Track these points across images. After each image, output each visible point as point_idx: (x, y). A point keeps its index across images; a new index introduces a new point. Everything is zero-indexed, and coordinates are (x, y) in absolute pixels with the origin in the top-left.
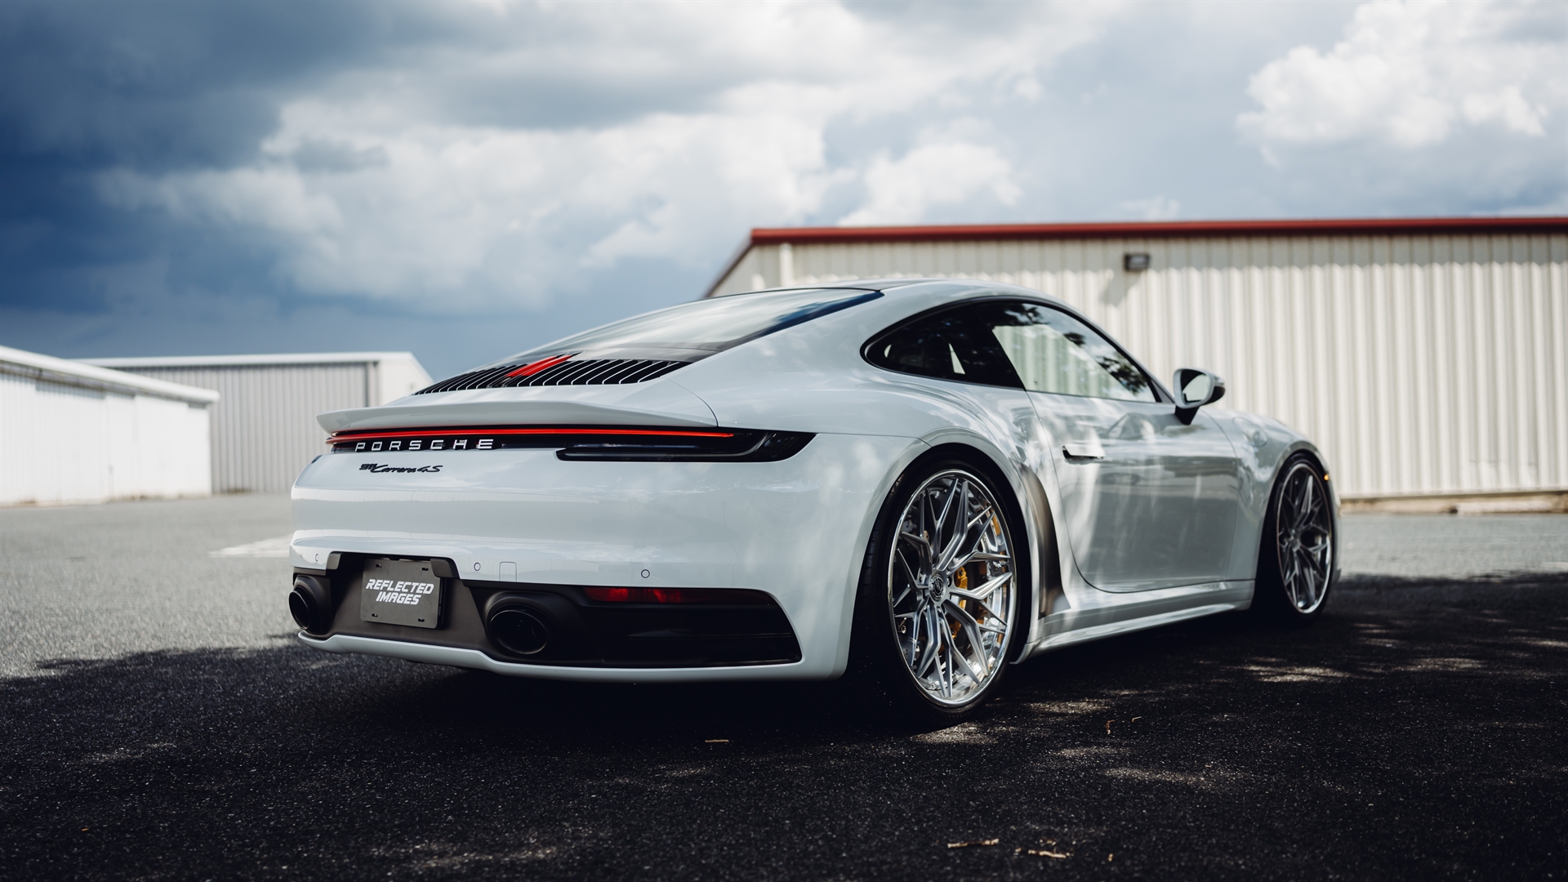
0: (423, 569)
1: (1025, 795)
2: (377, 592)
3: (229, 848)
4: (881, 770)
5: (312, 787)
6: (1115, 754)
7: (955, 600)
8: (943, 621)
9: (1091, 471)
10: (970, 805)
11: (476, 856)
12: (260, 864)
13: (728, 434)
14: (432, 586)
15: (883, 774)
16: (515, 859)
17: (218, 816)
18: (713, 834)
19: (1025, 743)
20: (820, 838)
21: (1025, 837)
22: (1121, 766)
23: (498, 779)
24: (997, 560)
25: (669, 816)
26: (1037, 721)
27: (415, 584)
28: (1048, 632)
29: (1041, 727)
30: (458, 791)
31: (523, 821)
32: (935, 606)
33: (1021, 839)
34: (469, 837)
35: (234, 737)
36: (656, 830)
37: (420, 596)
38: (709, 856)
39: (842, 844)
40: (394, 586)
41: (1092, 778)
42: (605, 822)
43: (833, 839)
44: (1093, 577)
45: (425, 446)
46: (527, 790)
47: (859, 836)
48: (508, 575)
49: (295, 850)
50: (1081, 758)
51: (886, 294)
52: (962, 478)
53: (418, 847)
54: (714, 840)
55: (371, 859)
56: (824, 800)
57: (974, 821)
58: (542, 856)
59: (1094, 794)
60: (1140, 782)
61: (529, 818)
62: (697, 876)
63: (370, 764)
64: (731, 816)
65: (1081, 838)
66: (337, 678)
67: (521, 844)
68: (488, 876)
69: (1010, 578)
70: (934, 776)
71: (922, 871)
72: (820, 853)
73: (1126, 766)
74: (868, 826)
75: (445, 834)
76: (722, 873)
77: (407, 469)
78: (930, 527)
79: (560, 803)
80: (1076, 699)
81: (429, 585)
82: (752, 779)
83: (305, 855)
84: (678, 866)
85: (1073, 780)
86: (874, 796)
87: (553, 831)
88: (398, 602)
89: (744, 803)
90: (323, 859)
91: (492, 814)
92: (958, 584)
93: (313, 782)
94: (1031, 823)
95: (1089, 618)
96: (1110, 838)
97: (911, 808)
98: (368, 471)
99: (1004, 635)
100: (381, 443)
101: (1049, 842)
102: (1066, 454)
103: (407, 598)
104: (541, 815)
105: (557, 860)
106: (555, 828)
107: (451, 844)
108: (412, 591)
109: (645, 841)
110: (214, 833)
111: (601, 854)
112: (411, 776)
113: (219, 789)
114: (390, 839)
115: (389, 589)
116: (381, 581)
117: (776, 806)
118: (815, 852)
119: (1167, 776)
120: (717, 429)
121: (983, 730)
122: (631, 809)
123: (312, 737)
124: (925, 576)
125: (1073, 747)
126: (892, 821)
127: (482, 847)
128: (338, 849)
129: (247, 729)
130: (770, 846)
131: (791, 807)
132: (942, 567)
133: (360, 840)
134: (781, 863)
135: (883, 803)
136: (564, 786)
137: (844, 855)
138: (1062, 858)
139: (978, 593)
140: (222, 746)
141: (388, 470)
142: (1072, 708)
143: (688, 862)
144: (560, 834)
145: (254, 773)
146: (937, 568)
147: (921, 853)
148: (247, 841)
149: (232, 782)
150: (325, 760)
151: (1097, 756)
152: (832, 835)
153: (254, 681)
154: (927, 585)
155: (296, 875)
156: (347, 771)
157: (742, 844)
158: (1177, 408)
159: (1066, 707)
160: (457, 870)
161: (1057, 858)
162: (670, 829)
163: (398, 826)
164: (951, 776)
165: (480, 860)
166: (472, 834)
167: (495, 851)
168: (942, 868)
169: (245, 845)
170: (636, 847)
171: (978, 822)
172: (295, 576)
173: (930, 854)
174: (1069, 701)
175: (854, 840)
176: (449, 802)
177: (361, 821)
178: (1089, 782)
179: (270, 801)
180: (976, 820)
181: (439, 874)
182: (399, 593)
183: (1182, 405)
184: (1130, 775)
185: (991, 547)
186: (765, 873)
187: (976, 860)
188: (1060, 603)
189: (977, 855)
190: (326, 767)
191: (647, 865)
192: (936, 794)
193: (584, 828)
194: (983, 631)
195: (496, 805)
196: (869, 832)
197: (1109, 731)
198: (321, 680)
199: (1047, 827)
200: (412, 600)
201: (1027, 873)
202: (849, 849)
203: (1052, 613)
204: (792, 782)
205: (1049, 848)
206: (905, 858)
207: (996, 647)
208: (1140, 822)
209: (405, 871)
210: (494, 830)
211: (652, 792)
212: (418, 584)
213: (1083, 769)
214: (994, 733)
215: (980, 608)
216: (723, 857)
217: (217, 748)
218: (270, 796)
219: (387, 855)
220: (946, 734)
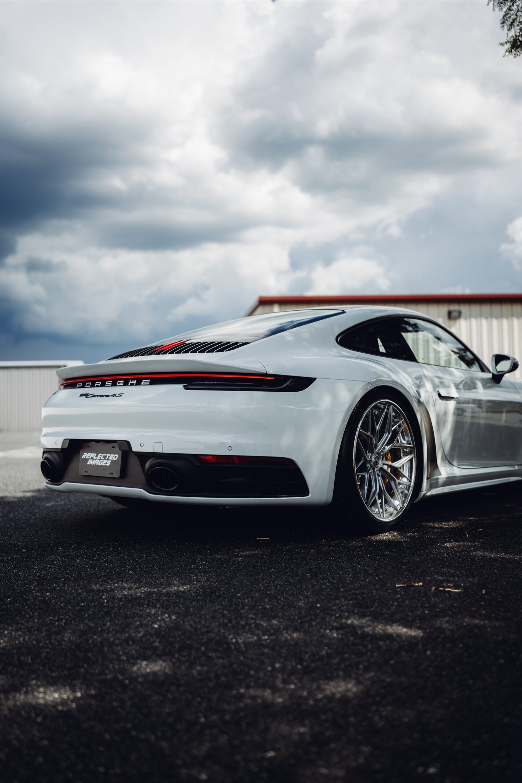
0: (113, 447)
1: (431, 564)
2: (88, 460)
3: (17, 585)
4: (352, 552)
5: (56, 558)
6: (473, 546)
7: (385, 467)
8: (380, 478)
9: (452, 404)
10: (403, 568)
11: (148, 589)
12: (35, 592)
13: (272, 377)
14: (117, 456)
15: (353, 554)
16: (168, 591)
17: (9, 570)
18: (270, 580)
19: (425, 541)
20: (327, 582)
21: (436, 582)
22: (478, 551)
23: (152, 555)
24: (406, 448)
25: (245, 572)
26: (429, 531)
27: (108, 455)
28: (432, 486)
29: (431, 533)
30: (132, 560)
31: (170, 574)
32: (376, 470)
33: (433, 583)
34: (142, 581)
35: (11, 536)
36: (240, 578)
37: (111, 461)
38: (270, 590)
39: (340, 585)
40: (97, 456)
41: (464, 556)
42: (212, 574)
43: (334, 583)
44: (453, 460)
45: (114, 384)
46: (168, 560)
47: (348, 581)
48: (158, 449)
49: (52, 586)
50: (456, 547)
51: (347, 312)
52: (390, 404)
53: (116, 585)
54: (272, 583)
55: (93, 591)
56: (325, 565)
57: (407, 575)
58: (182, 589)
59: (467, 563)
60: (490, 558)
61: (172, 572)
62: (266, 599)
63: (84, 548)
64: (278, 572)
65: (465, 583)
66: (60, 510)
67: (170, 584)
68: (156, 598)
69: (413, 458)
70: (380, 555)
71: (385, 597)
72: (329, 589)
73: (480, 551)
74: (351, 577)
75: (129, 579)
76: (279, 597)
77: (105, 396)
78: (373, 428)
79: (187, 566)
80: (447, 521)
81: (115, 455)
82: (285, 556)
83: (58, 588)
84: (255, 594)
85: (454, 557)
86: (351, 564)
87: (186, 578)
88: (99, 464)
89: (284, 566)
90: (67, 590)
91: (152, 570)
92: (386, 459)
93: (56, 556)
94: (437, 576)
95: (451, 481)
96: (481, 583)
97: (372, 569)
98: (84, 397)
99: (409, 487)
100: (90, 383)
101: (449, 584)
102: (439, 395)
103: (104, 462)
104: (178, 571)
105: (191, 591)
106: (186, 577)
107: (133, 584)
108: (106, 459)
109: (235, 583)
110: (8, 578)
111: (213, 589)
112: (106, 554)
113: (7, 559)
114: (101, 582)
115: (94, 458)
116: (90, 454)
117: (301, 568)
118: (326, 589)
119: (502, 555)
120: (266, 375)
121: (401, 534)
122: (224, 569)
123: (52, 536)
124: (370, 454)
125: (450, 542)
126: (363, 575)
127: (150, 585)
128: (74, 586)
129: (17, 532)
130: (301, 586)
131: (309, 568)
132: (379, 450)
133: (85, 582)
134: (309, 593)
135: (357, 567)
136: (187, 558)
137: (342, 590)
138: (458, 592)
139: (397, 464)
140: (6, 540)
141: (94, 396)
142: (445, 525)
143: (260, 592)
144: (190, 579)
145: (24, 552)
146: (377, 450)
147: (383, 589)
148: (26, 582)
149: (13, 556)
150: (60, 546)
151: (464, 546)
152: (333, 581)
153: (17, 511)
154: (372, 459)
155: (55, 597)
156: (72, 551)
157: (287, 585)
158: (493, 374)
159: (442, 524)
160: (139, 596)
161: (455, 592)
162: (247, 578)
163: (105, 576)
164: (389, 555)
165: (150, 591)
166: (144, 579)
167: (157, 587)
168: (395, 596)
169: (25, 584)
170: (231, 586)
171: (409, 575)
172: (44, 453)
173: (387, 590)
174: (443, 522)
175: (345, 583)
176: (128, 565)
177: (84, 573)
178: (463, 558)
179: (35, 564)
180: (408, 574)
181: (130, 597)
182: (100, 460)
183: (495, 373)
184: (484, 555)
185: (403, 441)
186: (302, 598)
187: (412, 592)
188: (436, 472)
189: (412, 590)
190: (61, 550)
191: (239, 594)
192: (384, 563)
193: (202, 577)
194: (400, 484)
195: (153, 567)
196: (353, 579)
197: (468, 535)
198: (52, 511)
199: (446, 578)
200: (107, 463)
201: (441, 599)
202: (344, 587)
203: (433, 477)
204: (307, 557)
205: (451, 588)
206: (374, 591)
207: (406, 493)
208: (494, 576)
209: (112, 596)
210: (155, 578)
211: (234, 561)
212: (109, 455)
213: (458, 552)
214: (407, 536)
215: (398, 472)
216: (278, 590)
217: (3, 541)
218: (34, 562)
219: (101, 589)
220: (382, 536)
